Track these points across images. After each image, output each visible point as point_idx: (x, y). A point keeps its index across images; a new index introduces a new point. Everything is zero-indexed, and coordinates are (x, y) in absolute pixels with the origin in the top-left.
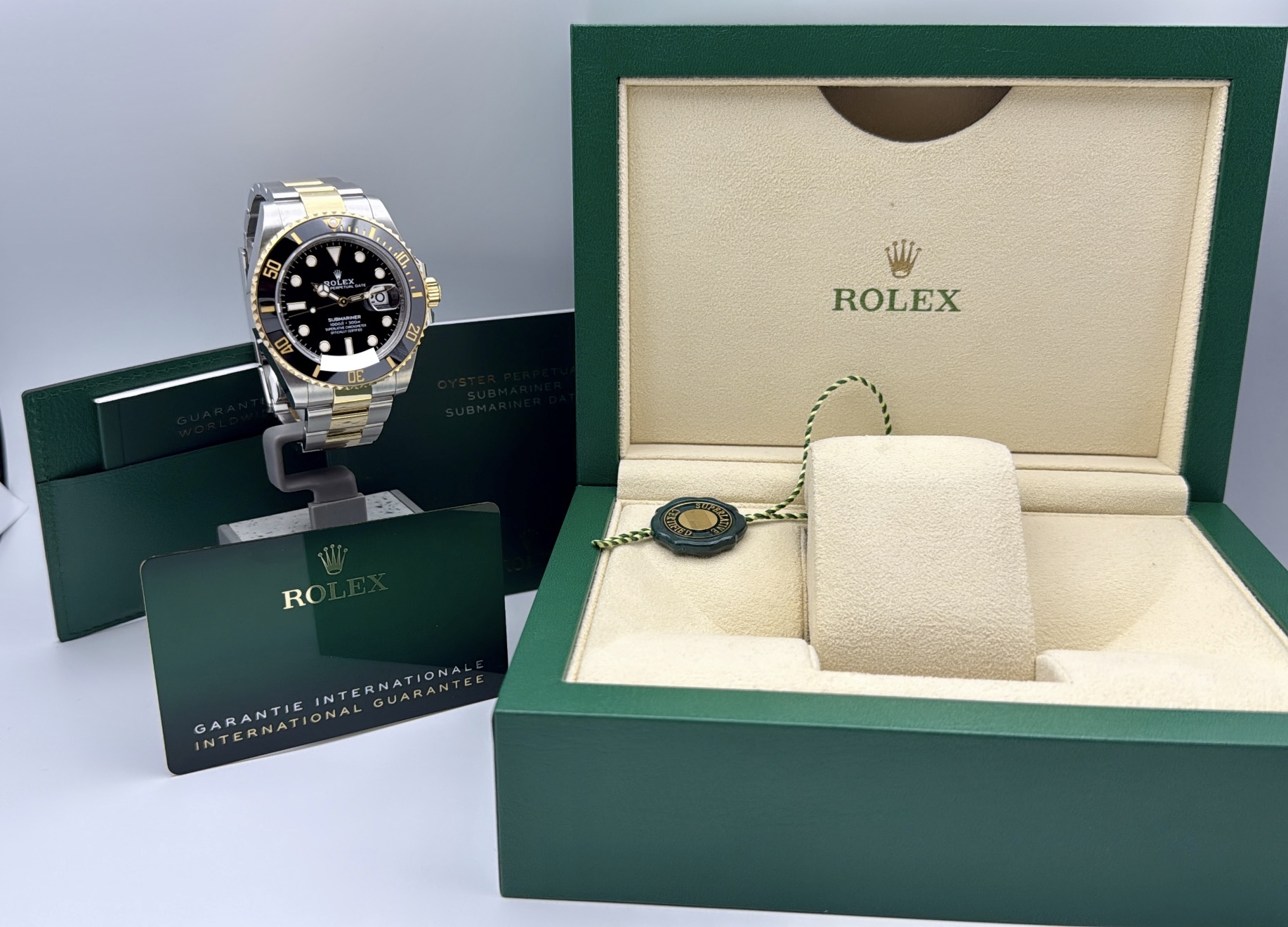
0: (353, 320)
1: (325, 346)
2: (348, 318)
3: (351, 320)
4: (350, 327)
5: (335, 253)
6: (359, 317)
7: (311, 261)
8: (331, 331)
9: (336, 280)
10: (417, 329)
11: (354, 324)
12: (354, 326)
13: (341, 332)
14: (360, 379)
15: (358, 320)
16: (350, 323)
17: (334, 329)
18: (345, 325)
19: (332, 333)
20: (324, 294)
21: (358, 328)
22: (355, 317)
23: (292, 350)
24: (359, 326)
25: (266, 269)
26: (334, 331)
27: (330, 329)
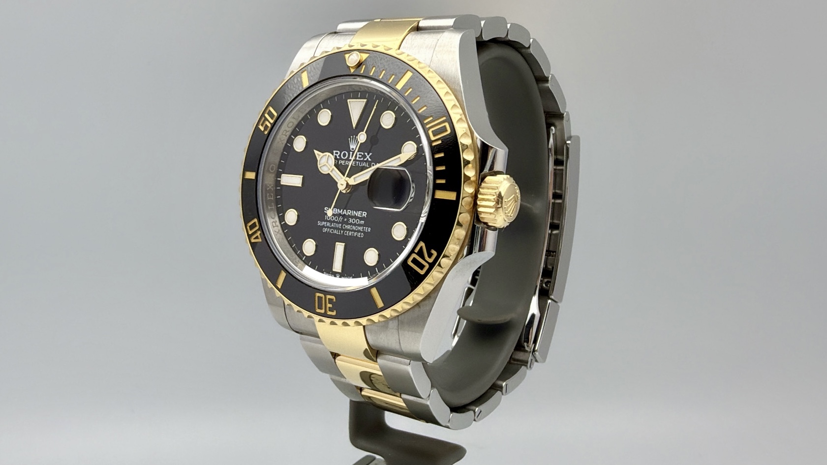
0: (356, 217)
1: (309, 247)
2: (349, 213)
3: (352, 217)
4: (348, 227)
5: (356, 107)
6: (365, 214)
7: (324, 118)
8: (323, 226)
9: (349, 151)
10: (430, 255)
11: (355, 225)
12: (354, 228)
13: (335, 232)
14: (331, 310)
15: (361, 219)
16: (351, 221)
17: (328, 224)
18: (343, 223)
19: (325, 230)
20: (324, 170)
21: (359, 231)
22: (358, 214)
23: (260, 240)
24: (361, 228)
25: (263, 119)
26: (328, 227)
27: (324, 223)
